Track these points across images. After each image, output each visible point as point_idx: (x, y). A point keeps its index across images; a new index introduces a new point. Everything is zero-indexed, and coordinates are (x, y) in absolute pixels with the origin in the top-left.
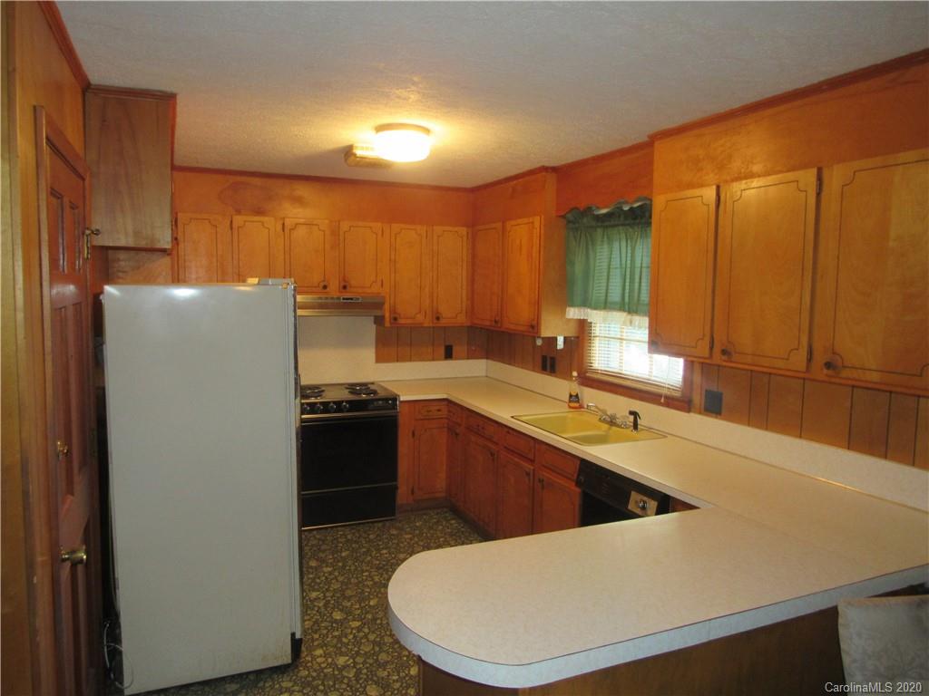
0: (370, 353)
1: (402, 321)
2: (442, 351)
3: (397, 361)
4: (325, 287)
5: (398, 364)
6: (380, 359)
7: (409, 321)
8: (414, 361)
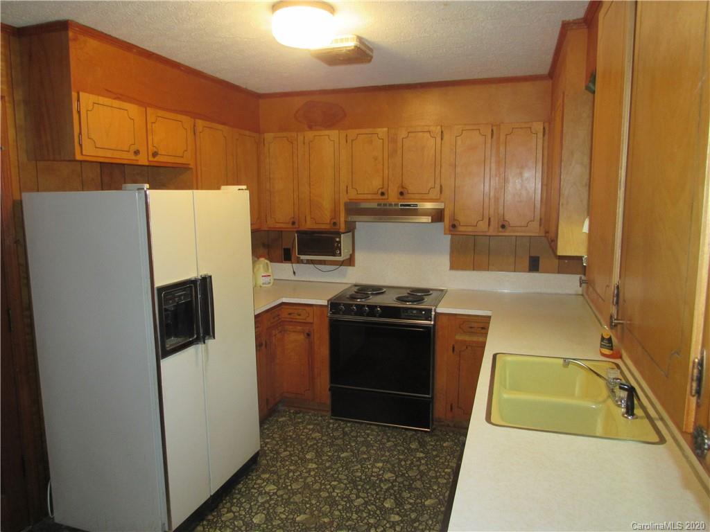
0: (445, 260)
1: (461, 228)
2: (526, 263)
3: (474, 270)
4: (383, 194)
5: (475, 273)
6: (454, 266)
7: (470, 229)
8: (492, 270)
